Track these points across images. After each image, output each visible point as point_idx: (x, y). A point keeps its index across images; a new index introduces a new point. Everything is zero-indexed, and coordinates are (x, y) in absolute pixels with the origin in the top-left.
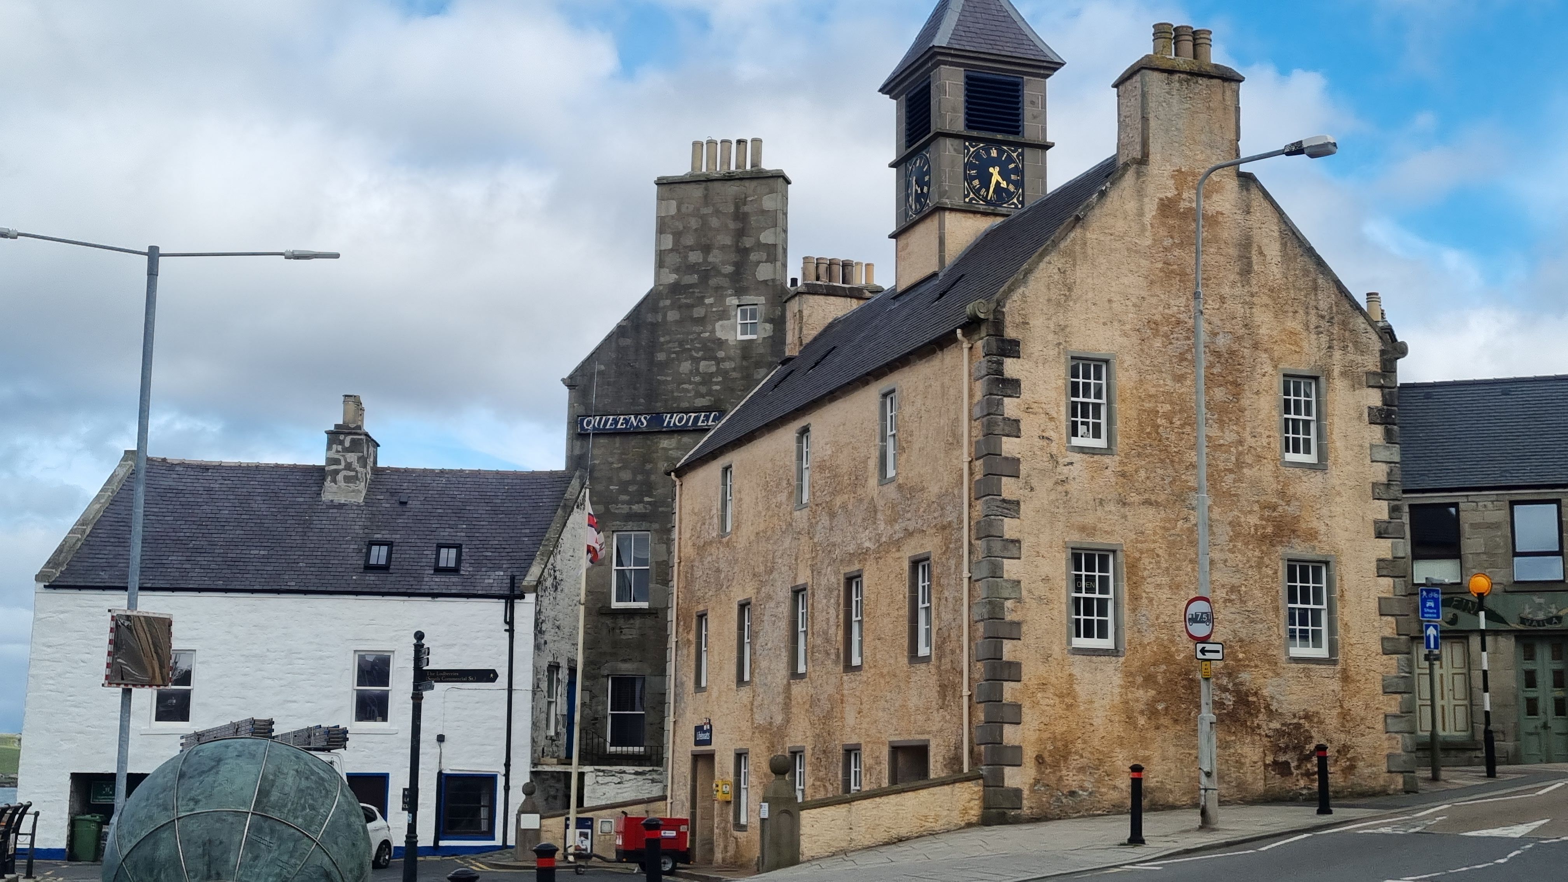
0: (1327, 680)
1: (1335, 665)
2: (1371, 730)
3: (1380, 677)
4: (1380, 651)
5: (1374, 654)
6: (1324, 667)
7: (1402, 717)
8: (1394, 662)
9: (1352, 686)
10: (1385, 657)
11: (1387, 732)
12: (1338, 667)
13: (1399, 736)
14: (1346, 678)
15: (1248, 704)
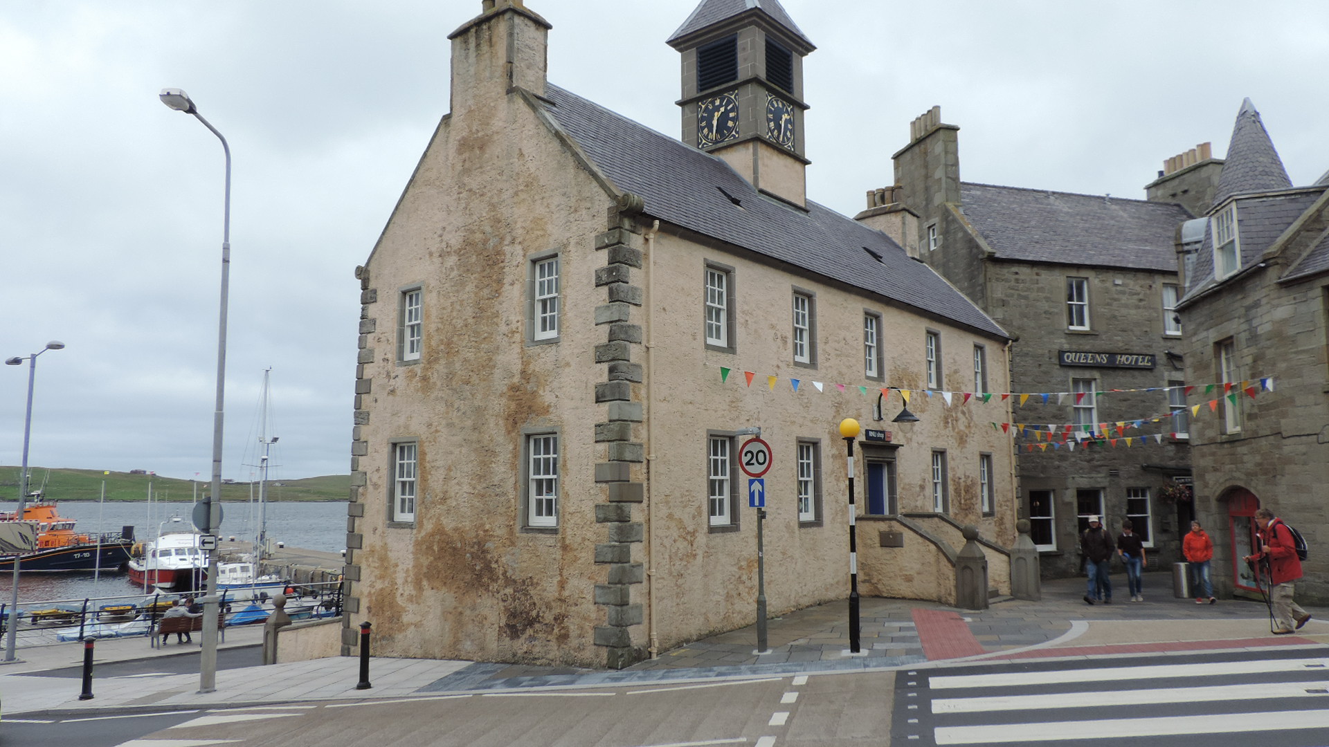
0: (551, 549)
1: (556, 534)
2: (583, 600)
3: (593, 546)
4: (594, 519)
5: (589, 523)
6: (548, 536)
7: (609, 588)
8: (606, 531)
9: (570, 554)
10: (598, 525)
11: (595, 603)
12: (559, 536)
13: (606, 608)
14: (565, 548)
15: (491, 570)
